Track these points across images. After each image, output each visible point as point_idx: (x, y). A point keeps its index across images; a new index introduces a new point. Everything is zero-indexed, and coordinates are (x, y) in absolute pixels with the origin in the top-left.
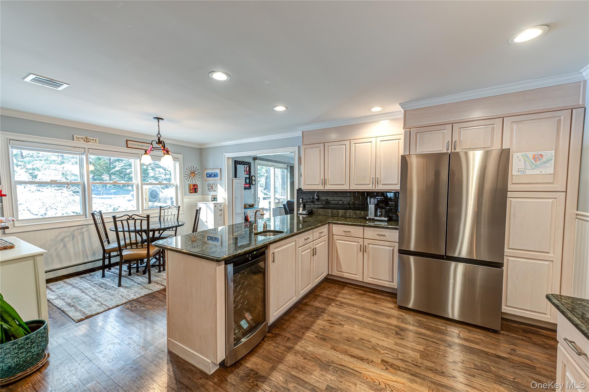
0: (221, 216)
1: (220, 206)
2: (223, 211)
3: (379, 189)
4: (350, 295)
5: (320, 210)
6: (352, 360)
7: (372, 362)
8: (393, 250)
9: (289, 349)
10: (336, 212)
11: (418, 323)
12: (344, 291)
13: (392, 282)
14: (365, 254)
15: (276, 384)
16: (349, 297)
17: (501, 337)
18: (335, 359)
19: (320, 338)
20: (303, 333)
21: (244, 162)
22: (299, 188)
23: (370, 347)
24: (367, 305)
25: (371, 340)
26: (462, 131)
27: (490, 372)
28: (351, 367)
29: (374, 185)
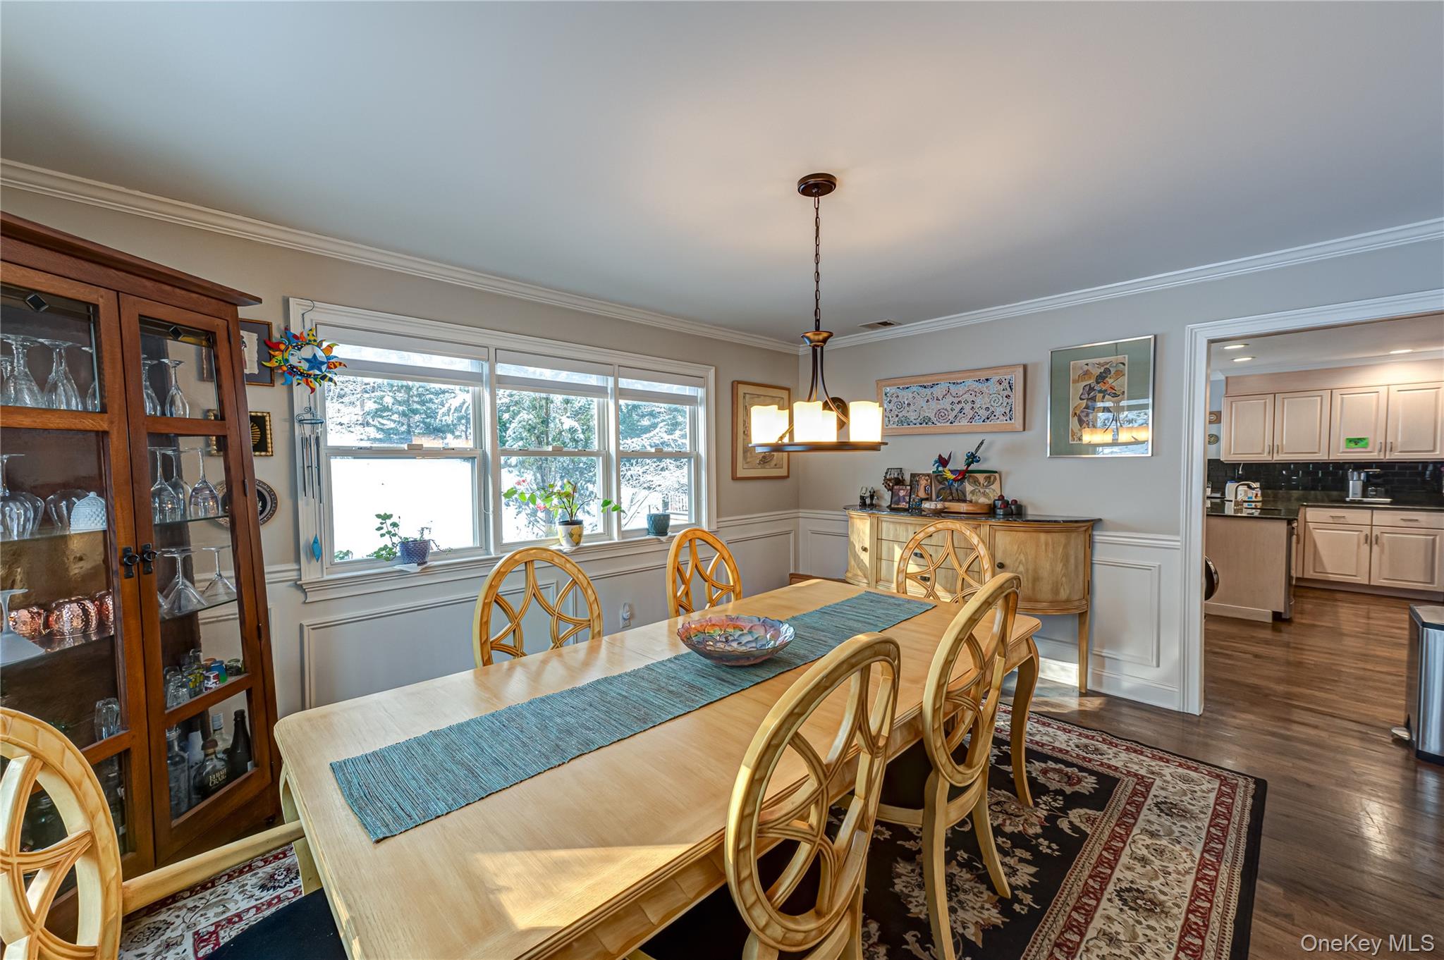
8: (1434, 540)
13: (1432, 582)
14: (1375, 548)
29: (1383, 453)
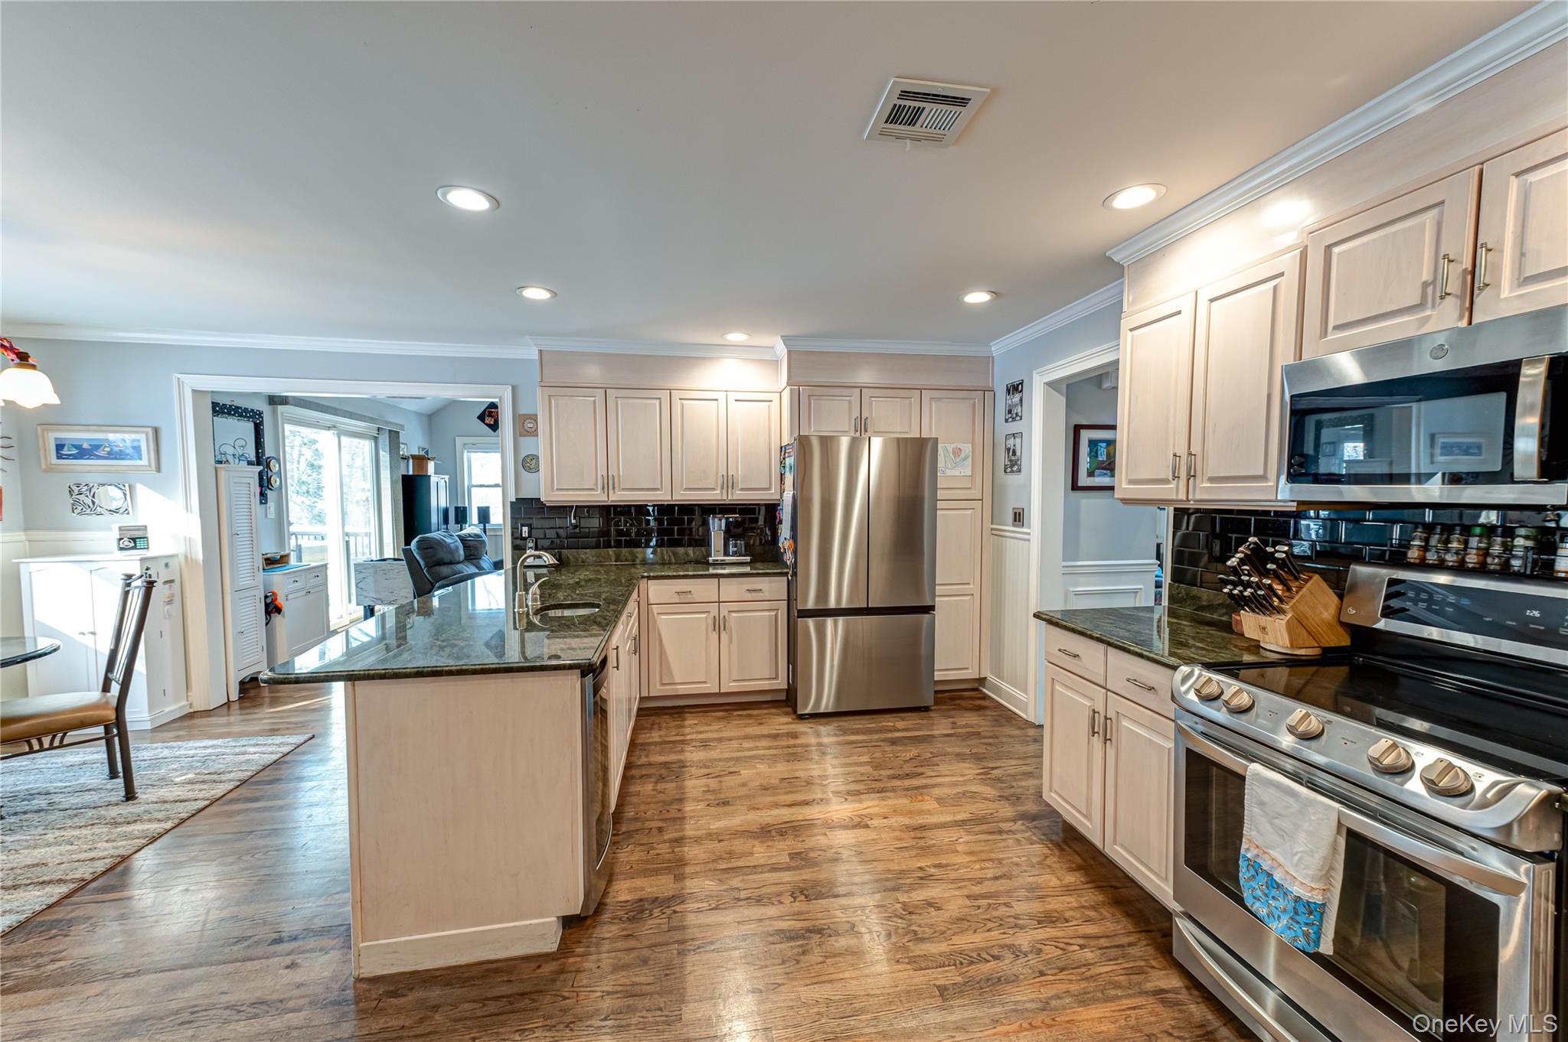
0: (170, 602)
1: (167, 565)
2: (177, 585)
3: (735, 498)
4: (707, 725)
5: (586, 553)
6: (794, 810)
7: (822, 800)
8: (776, 616)
9: (679, 841)
10: (627, 554)
11: (840, 730)
12: (687, 722)
13: (776, 678)
14: (723, 634)
15: (708, 893)
16: (706, 728)
17: (932, 714)
18: (768, 820)
19: (718, 804)
20: (679, 810)
21: (238, 408)
22: (517, 499)
23: (804, 784)
24: (750, 731)
25: (798, 775)
26: (874, 403)
27: (948, 754)
28: (800, 818)
29: (725, 491)
